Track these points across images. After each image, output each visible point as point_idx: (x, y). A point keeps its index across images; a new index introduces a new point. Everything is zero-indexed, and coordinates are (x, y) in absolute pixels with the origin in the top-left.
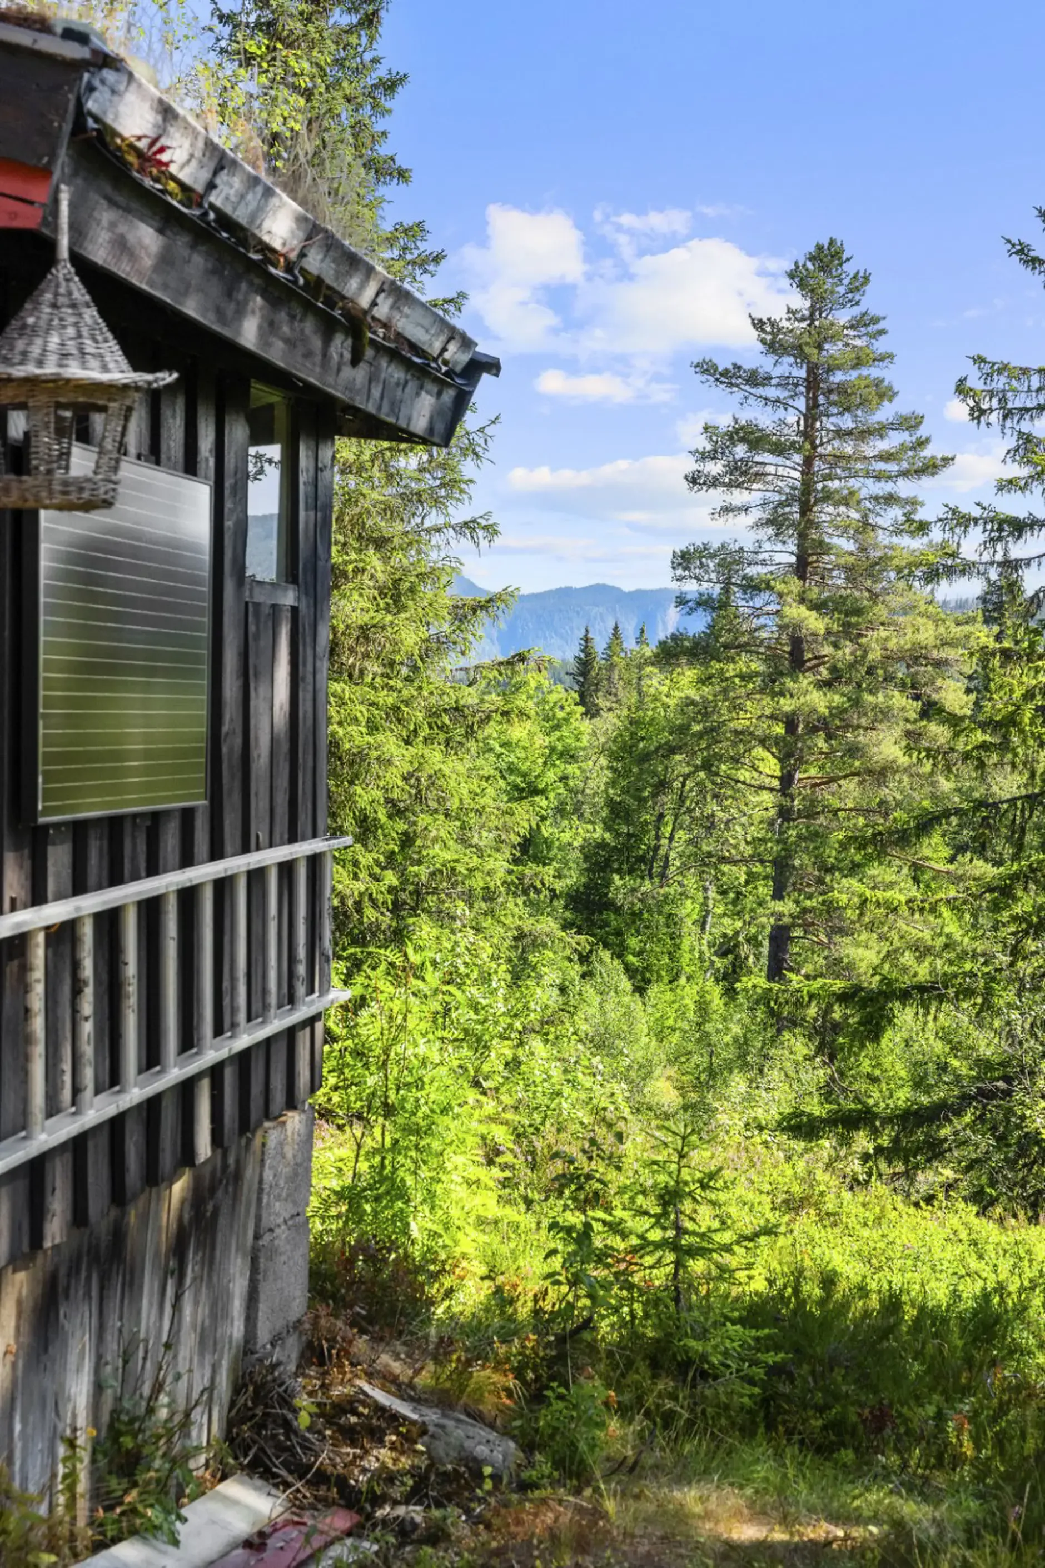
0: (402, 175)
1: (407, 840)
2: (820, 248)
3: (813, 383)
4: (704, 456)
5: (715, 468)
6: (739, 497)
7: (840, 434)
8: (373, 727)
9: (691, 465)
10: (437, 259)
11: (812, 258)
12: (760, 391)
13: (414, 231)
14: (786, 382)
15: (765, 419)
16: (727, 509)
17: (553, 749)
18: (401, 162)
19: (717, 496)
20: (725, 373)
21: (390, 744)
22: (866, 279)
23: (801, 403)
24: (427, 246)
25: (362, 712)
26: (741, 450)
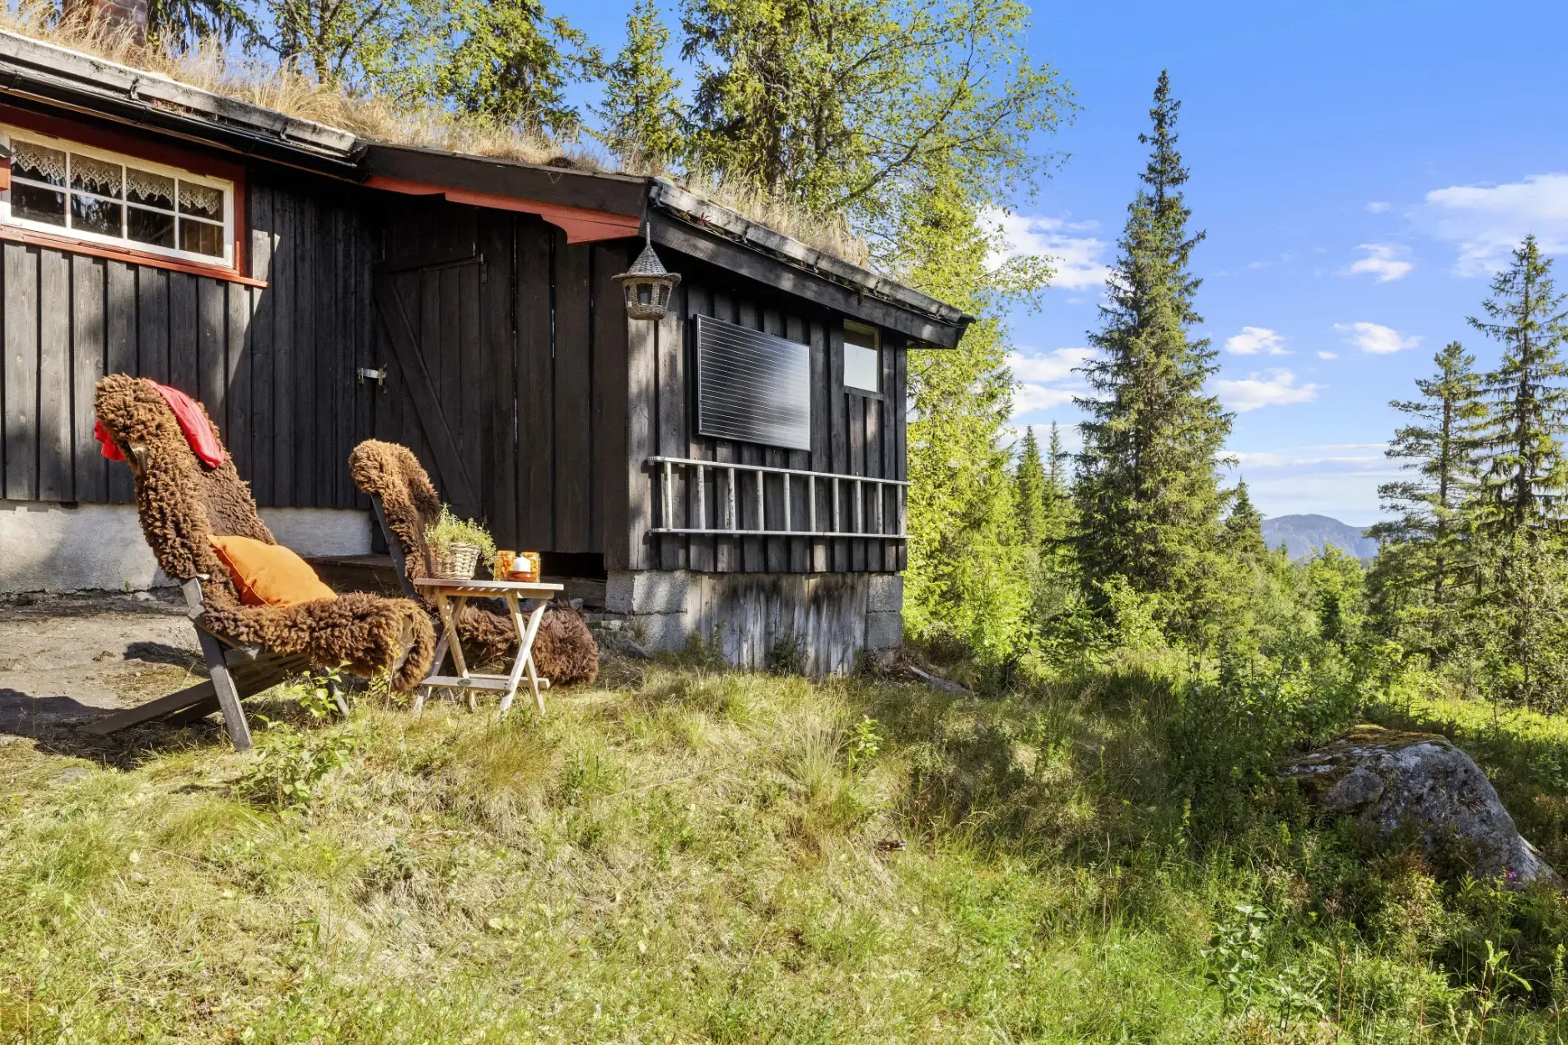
0: (1200, 320)
1: (1198, 590)
2: (1449, 346)
3: (1447, 408)
4: (1394, 443)
5: (1398, 448)
6: (1410, 460)
7: (1461, 429)
8: (1180, 543)
9: (1387, 447)
10: (1216, 353)
11: (1445, 351)
12: (1420, 412)
13: (1205, 343)
14: (1434, 408)
15: (1423, 424)
16: (1407, 466)
17: (1346, 582)
18: (1200, 315)
19: (1401, 460)
20: (1404, 406)
21: (1189, 549)
22: (1474, 359)
23: (1442, 417)
24: (1211, 349)
25: (1176, 537)
26: (1411, 440)
